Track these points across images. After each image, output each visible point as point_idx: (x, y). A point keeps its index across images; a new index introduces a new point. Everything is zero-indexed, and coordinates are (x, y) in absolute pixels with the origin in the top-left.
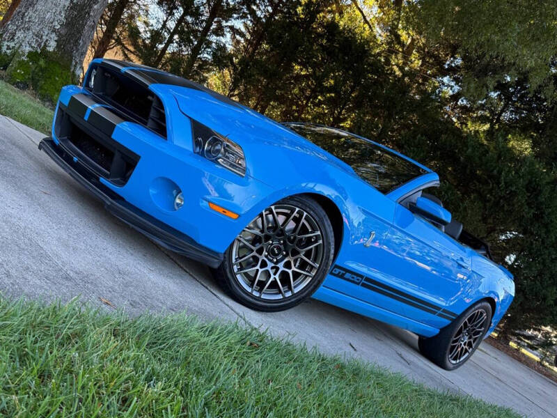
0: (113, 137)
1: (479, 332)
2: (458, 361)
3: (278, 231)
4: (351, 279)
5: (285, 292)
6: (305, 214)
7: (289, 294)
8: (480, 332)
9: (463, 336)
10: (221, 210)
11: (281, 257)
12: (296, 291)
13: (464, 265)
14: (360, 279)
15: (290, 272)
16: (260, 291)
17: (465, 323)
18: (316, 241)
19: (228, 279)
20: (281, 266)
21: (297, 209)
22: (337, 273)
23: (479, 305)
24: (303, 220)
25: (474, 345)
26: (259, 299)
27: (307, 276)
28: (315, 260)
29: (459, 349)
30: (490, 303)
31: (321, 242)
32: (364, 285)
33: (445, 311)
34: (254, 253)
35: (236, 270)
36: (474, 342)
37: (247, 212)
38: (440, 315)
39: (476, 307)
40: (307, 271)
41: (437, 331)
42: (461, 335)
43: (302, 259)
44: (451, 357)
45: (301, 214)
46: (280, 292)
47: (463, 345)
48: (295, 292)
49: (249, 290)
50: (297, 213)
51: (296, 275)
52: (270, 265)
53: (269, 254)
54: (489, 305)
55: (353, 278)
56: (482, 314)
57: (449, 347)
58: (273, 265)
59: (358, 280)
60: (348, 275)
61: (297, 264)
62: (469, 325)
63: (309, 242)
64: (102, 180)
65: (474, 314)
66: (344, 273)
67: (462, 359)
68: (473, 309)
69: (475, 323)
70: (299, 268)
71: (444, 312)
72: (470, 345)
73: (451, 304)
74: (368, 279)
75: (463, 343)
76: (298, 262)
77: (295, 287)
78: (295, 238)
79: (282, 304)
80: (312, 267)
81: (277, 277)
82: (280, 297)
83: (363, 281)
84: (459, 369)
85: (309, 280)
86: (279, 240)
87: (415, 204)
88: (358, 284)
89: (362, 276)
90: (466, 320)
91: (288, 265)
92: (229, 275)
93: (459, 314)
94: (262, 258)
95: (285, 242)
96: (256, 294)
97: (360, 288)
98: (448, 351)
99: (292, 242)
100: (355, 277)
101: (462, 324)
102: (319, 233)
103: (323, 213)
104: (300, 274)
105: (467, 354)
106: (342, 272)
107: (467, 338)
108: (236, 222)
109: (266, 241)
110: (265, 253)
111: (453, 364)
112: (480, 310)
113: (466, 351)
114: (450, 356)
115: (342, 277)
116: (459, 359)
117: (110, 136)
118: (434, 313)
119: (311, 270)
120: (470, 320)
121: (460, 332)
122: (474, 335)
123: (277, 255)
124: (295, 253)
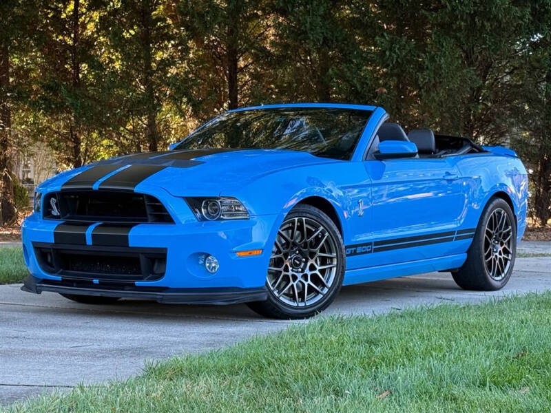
0: (130, 245)
1: (508, 234)
2: (503, 275)
3: (291, 245)
4: (363, 251)
5: (322, 290)
6: (304, 219)
7: (325, 291)
8: (509, 232)
9: (494, 246)
10: (247, 254)
11: (303, 264)
12: (329, 284)
13: (453, 177)
14: (370, 246)
15: (317, 272)
16: (303, 300)
17: (488, 232)
18: (323, 236)
19: (276, 304)
20: (307, 271)
21: (296, 219)
22: (349, 253)
23: (491, 206)
24: (305, 226)
25: (511, 250)
26: (306, 307)
27: (331, 268)
28: (331, 252)
29: (497, 262)
30: (502, 198)
31: (327, 234)
32: (376, 250)
33: (459, 232)
34: (283, 273)
35: (277, 295)
36: (509, 247)
37: (266, 243)
38: (457, 238)
39: (489, 210)
40: (329, 264)
41: (465, 256)
42: (491, 247)
43: (320, 257)
44: (493, 275)
45: (300, 222)
46: (318, 293)
47: (499, 256)
48: (330, 286)
49: (295, 304)
50: (298, 222)
51: (322, 272)
52: (299, 276)
53: (293, 268)
54: (502, 200)
55: (364, 249)
56: (499, 213)
57: (485, 265)
58: (301, 274)
59: (369, 248)
60: (359, 250)
61: (319, 263)
62: (492, 232)
63: (318, 240)
64: (137, 283)
65: (491, 218)
66: (355, 250)
67: (506, 271)
68: (487, 214)
69: (498, 226)
70: (321, 265)
71: (461, 233)
72: (506, 252)
73: (462, 222)
74: (377, 243)
75: (497, 254)
76: (318, 261)
77: (327, 282)
78: (306, 243)
79: (326, 300)
80: (331, 259)
81: (309, 282)
82: (320, 296)
83: (374, 247)
84: (508, 283)
85: (334, 270)
86: (295, 252)
87: (378, 152)
88: (370, 252)
89: (371, 244)
90: (486, 228)
91: (312, 268)
92: (275, 301)
93: (476, 227)
94: (290, 273)
95: (300, 251)
96: (301, 305)
97: (374, 255)
98: (486, 270)
99: (305, 247)
100: (365, 247)
101: (485, 235)
102: (322, 228)
103: (316, 210)
104: (325, 269)
105: (509, 262)
106: (353, 249)
107: (499, 246)
108: (263, 255)
109: (286, 259)
110: (290, 268)
111: (500, 281)
112: (495, 211)
113: (506, 260)
114: (491, 274)
115: (355, 253)
116: (503, 271)
117: (128, 246)
118: (451, 239)
119: (332, 261)
120: (490, 226)
121: (487, 244)
122: (505, 239)
123: (300, 264)
124: (312, 255)
